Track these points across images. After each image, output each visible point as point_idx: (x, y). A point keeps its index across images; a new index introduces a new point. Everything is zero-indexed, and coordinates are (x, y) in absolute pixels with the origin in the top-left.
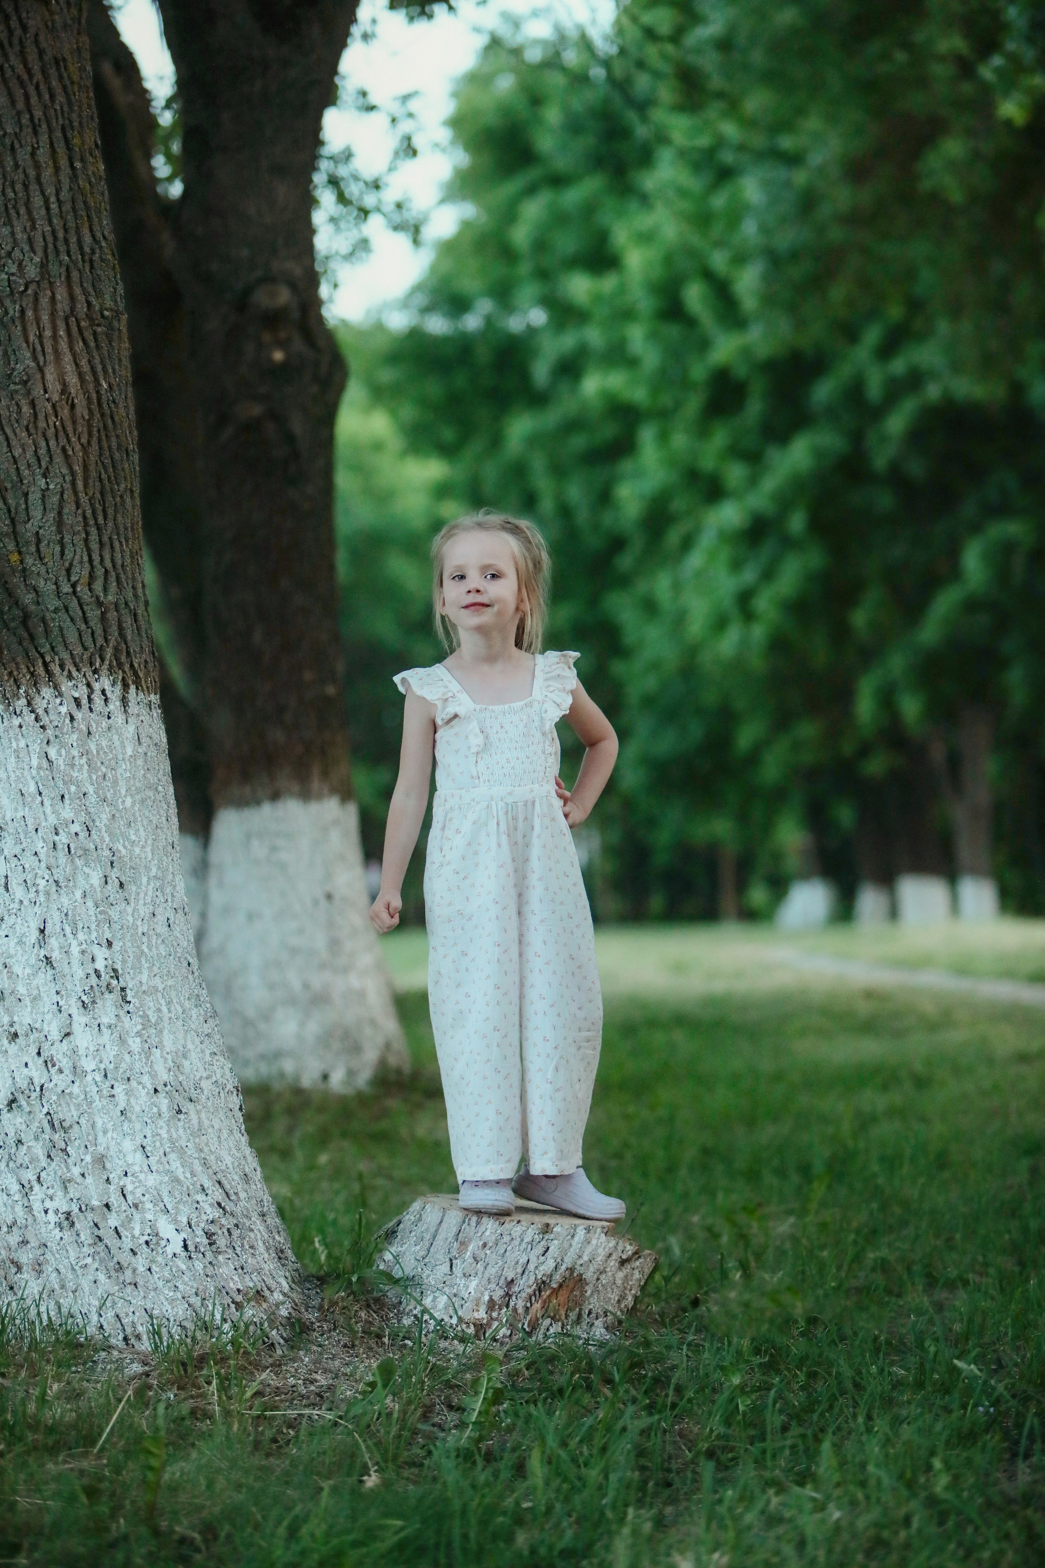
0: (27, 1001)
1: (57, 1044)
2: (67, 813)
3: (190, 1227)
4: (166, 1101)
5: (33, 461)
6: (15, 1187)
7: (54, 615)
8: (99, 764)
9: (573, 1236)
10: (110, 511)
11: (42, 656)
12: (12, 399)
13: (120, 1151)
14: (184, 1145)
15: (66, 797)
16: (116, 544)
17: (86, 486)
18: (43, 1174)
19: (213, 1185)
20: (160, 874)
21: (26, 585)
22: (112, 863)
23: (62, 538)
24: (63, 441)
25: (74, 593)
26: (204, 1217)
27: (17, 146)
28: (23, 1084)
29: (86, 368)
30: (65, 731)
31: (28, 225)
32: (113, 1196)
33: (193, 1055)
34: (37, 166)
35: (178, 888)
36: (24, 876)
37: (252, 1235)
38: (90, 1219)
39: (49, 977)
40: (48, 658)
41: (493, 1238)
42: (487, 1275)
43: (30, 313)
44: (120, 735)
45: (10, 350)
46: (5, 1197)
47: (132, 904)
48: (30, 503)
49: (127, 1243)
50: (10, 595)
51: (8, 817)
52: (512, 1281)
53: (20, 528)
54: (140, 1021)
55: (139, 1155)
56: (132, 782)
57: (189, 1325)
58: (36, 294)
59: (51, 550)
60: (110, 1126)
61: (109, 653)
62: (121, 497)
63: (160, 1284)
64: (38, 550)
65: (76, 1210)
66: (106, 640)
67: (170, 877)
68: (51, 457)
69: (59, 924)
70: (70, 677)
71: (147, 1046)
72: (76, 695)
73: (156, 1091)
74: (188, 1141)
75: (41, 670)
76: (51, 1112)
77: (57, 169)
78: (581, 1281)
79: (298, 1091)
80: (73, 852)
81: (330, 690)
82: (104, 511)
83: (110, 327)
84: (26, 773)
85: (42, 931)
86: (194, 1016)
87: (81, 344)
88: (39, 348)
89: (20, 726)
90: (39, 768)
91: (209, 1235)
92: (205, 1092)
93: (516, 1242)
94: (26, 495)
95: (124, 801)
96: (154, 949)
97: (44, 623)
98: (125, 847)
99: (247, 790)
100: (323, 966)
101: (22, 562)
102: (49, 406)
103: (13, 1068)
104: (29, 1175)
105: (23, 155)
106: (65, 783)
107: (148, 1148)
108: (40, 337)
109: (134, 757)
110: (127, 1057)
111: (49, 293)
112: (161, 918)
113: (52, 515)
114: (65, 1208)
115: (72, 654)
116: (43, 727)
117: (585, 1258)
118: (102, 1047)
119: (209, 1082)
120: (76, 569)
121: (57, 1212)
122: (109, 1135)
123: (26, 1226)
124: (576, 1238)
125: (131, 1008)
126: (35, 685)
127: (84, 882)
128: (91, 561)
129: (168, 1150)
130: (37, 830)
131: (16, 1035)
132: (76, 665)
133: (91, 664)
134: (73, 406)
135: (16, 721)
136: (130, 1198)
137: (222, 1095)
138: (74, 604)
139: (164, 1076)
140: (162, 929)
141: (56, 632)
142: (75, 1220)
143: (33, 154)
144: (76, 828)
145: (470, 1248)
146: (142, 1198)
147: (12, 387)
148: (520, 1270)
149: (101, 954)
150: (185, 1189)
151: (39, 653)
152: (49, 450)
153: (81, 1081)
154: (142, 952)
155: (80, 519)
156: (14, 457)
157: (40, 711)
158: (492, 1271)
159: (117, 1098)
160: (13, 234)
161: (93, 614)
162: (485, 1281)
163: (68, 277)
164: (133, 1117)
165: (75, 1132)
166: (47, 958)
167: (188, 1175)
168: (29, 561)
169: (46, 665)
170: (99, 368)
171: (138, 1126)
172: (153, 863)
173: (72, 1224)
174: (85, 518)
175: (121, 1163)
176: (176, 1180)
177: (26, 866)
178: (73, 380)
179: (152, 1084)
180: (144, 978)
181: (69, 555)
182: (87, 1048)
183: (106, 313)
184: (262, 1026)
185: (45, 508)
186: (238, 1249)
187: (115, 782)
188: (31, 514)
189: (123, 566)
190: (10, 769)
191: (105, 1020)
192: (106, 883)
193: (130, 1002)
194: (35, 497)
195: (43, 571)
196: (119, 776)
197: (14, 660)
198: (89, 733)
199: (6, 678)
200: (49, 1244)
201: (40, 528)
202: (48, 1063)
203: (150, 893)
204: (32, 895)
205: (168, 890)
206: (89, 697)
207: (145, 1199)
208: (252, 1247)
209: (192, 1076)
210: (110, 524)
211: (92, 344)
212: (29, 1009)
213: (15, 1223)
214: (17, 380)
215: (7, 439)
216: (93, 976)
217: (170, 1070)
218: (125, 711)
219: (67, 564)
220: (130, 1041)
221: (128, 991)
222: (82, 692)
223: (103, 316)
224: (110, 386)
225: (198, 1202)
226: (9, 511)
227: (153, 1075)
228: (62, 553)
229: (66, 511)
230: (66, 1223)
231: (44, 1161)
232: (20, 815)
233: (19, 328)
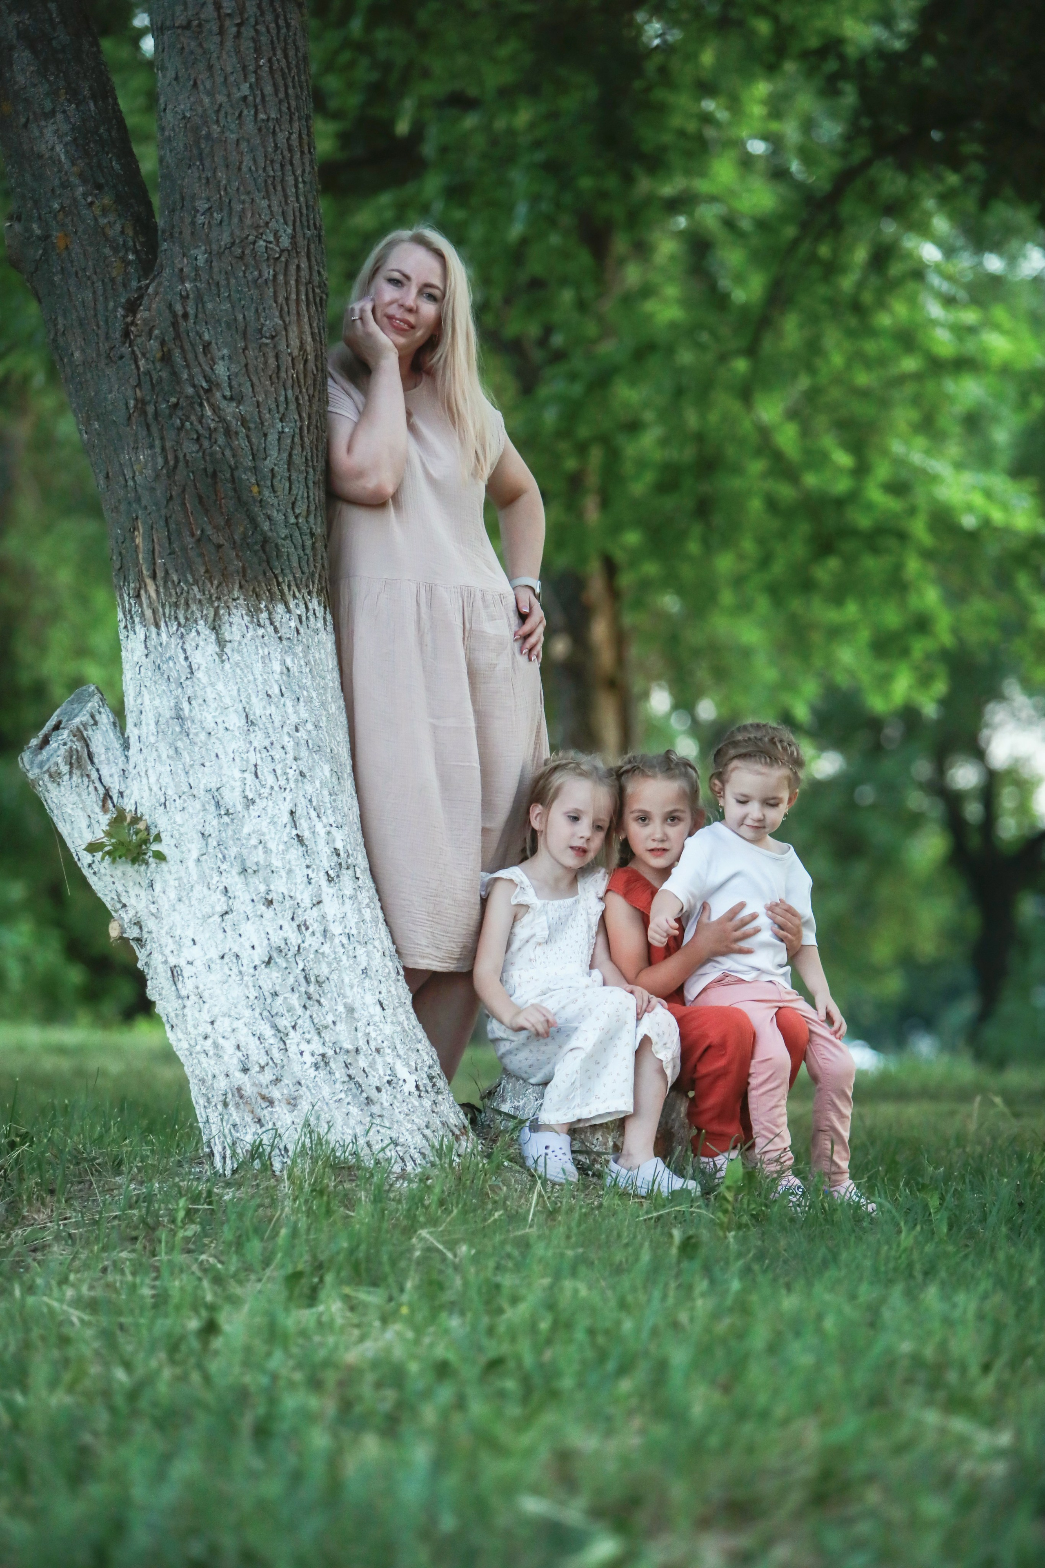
0: (281, 873)
3: (418, 1071)
5: (273, 406)
6: (270, 1033)
7: (283, 542)
11: (276, 577)
13: (364, 1004)
15: (300, 699)
18: (299, 1022)
21: (264, 514)
23: (291, 476)
24: (297, 390)
25: (297, 524)
27: (278, 130)
28: (279, 945)
30: (294, 643)
31: (283, 200)
32: (360, 1042)
36: (272, 766)
38: (342, 1060)
39: (301, 853)
40: (280, 579)
43: (281, 277)
45: (261, 307)
48: (268, 443)
50: (251, 521)
51: (258, 715)
53: (260, 464)
55: (378, 1007)
57: (426, 1152)
58: (287, 263)
59: (282, 486)
61: (316, 579)
63: (402, 1116)
64: (272, 485)
65: (330, 1053)
68: (287, 404)
69: (306, 809)
70: (295, 596)
72: (299, 612)
75: (275, 589)
76: (307, 968)
84: (270, 677)
85: (292, 814)
87: (313, 307)
88: (286, 309)
89: (264, 636)
90: (282, 673)
91: (430, 1079)
94: (265, 435)
97: (277, 549)
102: (290, 359)
103: (268, 930)
104: (285, 1022)
107: (384, 1003)
108: (287, 299)
111: (296, 261)
113: (285, 455)
114: (320, 1051)
115: (295, 577)
116: (280, 638)
118: (345, 915)
120: (299, 503)
121: (313, 1055)
122: (355, 989)
125: (358, 884)
126: (272, 601)
127: (321, 774)
128: (306, 497)
129: (396, 1006)
130: (282, 727)
131: (270, 903)
132: (298, 587)
133: (307, 587)
134: (306, 361)
135: (261, 631)
136: (372, 1044)
138: (297, 533)
141: (285, 557)
142: (329, 1060)
143: (289, 138)
146: (382, 1045)
147: (261, 340)
149: (338, 836)
150: (409, 1039)
151: (274, 573)
152: (286, 398)
153: (331, 943)
155: (303, 460)
156: (258, 402)
157: (277, 624)
159: (359, 959)
160: (269, 206)
161: (308, 542)
163: (309, 249)
164: (372, 976)
165: (326, 986)
166: (298, 837)
168: (266, 493)
169: (279, 584)
171: (376, 983)
173: (327, 1064)
175: (366, 1013)
177: (275, 757)
178: (308, 339)
181: (294, 492)
182: (334, 915)
185: (280, 449)
188: (268, 452)
191: (345, 893)
193: (357, 879)
194: (273, 437)
195: (276, 503)
197: (256, 578)
198: (308, 646)
199: (250, 593)
200: (303, 1082)
201: (275, 465)
202: (303, 927)
204: (282, 782)
206: (306, 615)
207: (384, 1045)
212: (284, 879)
214: (268, 335)
215: (252, 386)
216: (333, 854)
219: (293, 499)
222: (301, 610)
226: (252, 449)
228: (290, 489)
229: (295, 452)
230: (322, 1064)
231: (300, 1011)
232: (268, 713)
233: (271, 290)
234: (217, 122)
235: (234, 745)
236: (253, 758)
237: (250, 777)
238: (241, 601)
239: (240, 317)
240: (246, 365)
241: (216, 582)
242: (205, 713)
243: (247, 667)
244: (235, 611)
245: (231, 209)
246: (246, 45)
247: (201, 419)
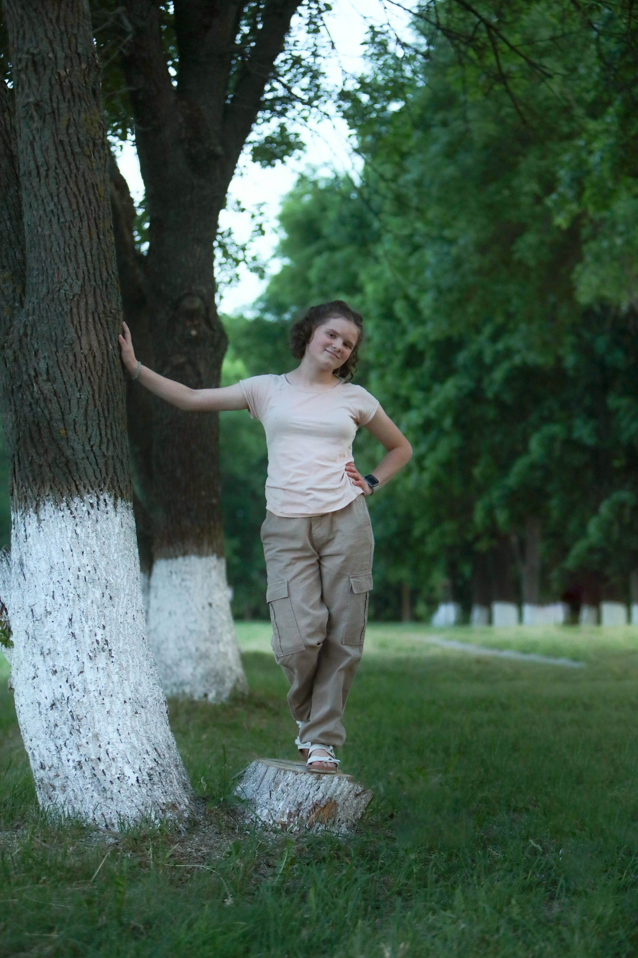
0: (62, 655)
1: (77, 676)
2: (85, 560)
3: (140, 771)
4: (130, 707)
5: (74, 383)
6: (53, 748)
7: (81, 461)
8: (101, 536)
9: (332, 782)
10: (111, 410)
11: (75, 482)
12: (65, 352)
13: (106, 732)
14: (138, 730)
15: (85, 552)
16: (114, 427)
17: (99, 397)
18: (67, 742)
19: (152, 750)
20: (130, 593)
21: (68, 446)
22: (106, 586)
23: (87, 423)
24: (89, 374)
25: (92, 450)
26: (148, 766)
27: (72, 226)
28: (59, 696)
29: (102, 338)
30: (85, 519)
31: (76, 266)
32: (102, 754)
33: (144, 685)
34: (81, 237)
35: (139, 600)
36: (62, 592)
37: (171, 776)
38: (90, 765)
39: (73, 643)
40: (78, 483)
41: (292, 781)
42: (288, 800)
43: (75, 310)
44: (112, 522)
45: (64, 328)
46: (48, 753)
47: (116, 608)
48: (71, 405)
49: (109, 778)
50: (60, 450)
51: (55, 562)
52: (301, 803)
53: (66, 417)
54: (118, 666)
55: (116, 734)
56: (118, 546)
57: (138, 820)
58: (78, 301)
59: (81, 429)
60: (101, 719)
61: (108, 481)
62: (117, 403)
63: (125, 799)
64: (75, 429)
65: (83, 760)
66: (107, 474)
67: (135, 594)
68: (83, 382)
69: (79, 616)
70: (88, 492)
71: (121, 679)
72: (91, 501)
73: (125, 702)
74: (140, 728)
75: (74, 488)
76: (73, 711)
77: (91, 238)
78: (335, 804)
79: (192, 702)
80: (87, 580)
81: (214, 501)
82: (108, 410)
83: (115, 318)
84: (65, 540)
85: (70, 620)
86: (145, 665)
87: (100, 326)
88: (79, 327)
89: (63, 516)
90: (72, 537)
91: (150, 775)
92: (150, 704)
93: (304, 784)
94: (70, 401)
95: (113, 556)
96: (126, 631)
97: (76, 465)
98: (113, 579)
99: (172, 550)
100: (206, 640)
101: (66, 434)
102: (83, 356)
103: (54, 688)
104: (61, 742)
105: (75, 232)
106: (84, 546)
107: (120, 731)
108: (80, 322)
109: (119, 533)
110: (111, 684)
111: (85, 300)
112: (130, 615)
113: (82, 411)
114: (78, 759)
115: (90, 481)
116: (74, 517)
117: (338, 793)
118: (98, 679)
119: (152, 698)
120: (93, 438)
121: (74, 761)
122: (101, 723)
123: (58, 768)
124: (334, 783)
125: (114, 660)
126: (71, 496)
127: (92, 596)
128: (101, 435)
129: (130, 732)
130: (69, 569)
131: (55, 672)
132: (91, 486)
133: (99, 486)
134: (94, 357)
135: (61, 514)
136: (110, 755)
137: (158, 705)
138: (92, 456)
139: (129, 695)
140: (130, 621)
141: (82, 469)
142: (83, 765)
143: (79, 231)
144: (89, 568)
145: (280, 786)
146: (117, 756)
147: (65, 346)
148: (305, 798)
149: (100, 632)
150: (138, 751)
151: (73, 480)
152: (82, 379)
153: (88, 696)
154: (120, 632)
155: (96, 413)
156: (64, 382)
157: (73, 509)
158: (291, 798)
159: (105, 705)
160: (68, 270)
161: (101, 461)
162: (286, 803)
163: (95, 293)
164: (113, 715)
165: (84, 721)
166: (72, 633)
167: (140, 745)
168: (70, 433)
169: (76, 486)
170: (108, 338)
171: (115, 719)
172: (127, 587)
173: (81, 768)
174: (98, 413)
175: (106, 737)
176: (134, 747)
177: (64, 587)
178: (95, 344)
179: (123, 698)
180: (121, 645)
181: (90, 431)
182: (91, 679)
183: (113, 311)
184: (175, 669)
185: (79, 408)
186: (164, 783)
187: (109, 546)
188: (72, 410)
189: (116, 437)
190: (57, 538)
191: (101, 666)
192: (103, 596)
193: (113, 657)
194: (74, 402)
195: (77, 439)
196: (111, 543)
197: (61, 483)
198: (97, 521)
199: (56, 492)
200: (69, 777)
201: (76, 417)
202: (72, 686)
203: (125, 602)
204: (66, 601)
205: (134, 601)
206: (97, 503)
208: (171, 782)
209: (143, 695)
210: (111, 416)
211: (105, 326)
212: (63, 659)
213: (52, 766)
215: (61, 372)
216: (95, 643)
217: (132, 692)
218: (116, 511)
219: (89, 436)
220: (113, 677)
221: (113, 651)
222: (94, 500)
223: (111, 312)
224: (113, 347)
225: (144, 759)
226: (61, 408)
227: (124, 694)
228: (87, 430)
229: (89, 409)
230: (78, 767)
231: (68, 735)
232: (61, 561)
233: (69, 317)
234: (40, 225)
235: (43, 581)
236: (52, 587)
237: (49, 599)
238: (51, 497)
239: (53, 334)
240: (57, 361)
241: (38, 486)
242: (30, 562)
243: (51, 534)
244: (46, 503)
245: (48, 273)
246: (52, 181)
247: (32, 393)
